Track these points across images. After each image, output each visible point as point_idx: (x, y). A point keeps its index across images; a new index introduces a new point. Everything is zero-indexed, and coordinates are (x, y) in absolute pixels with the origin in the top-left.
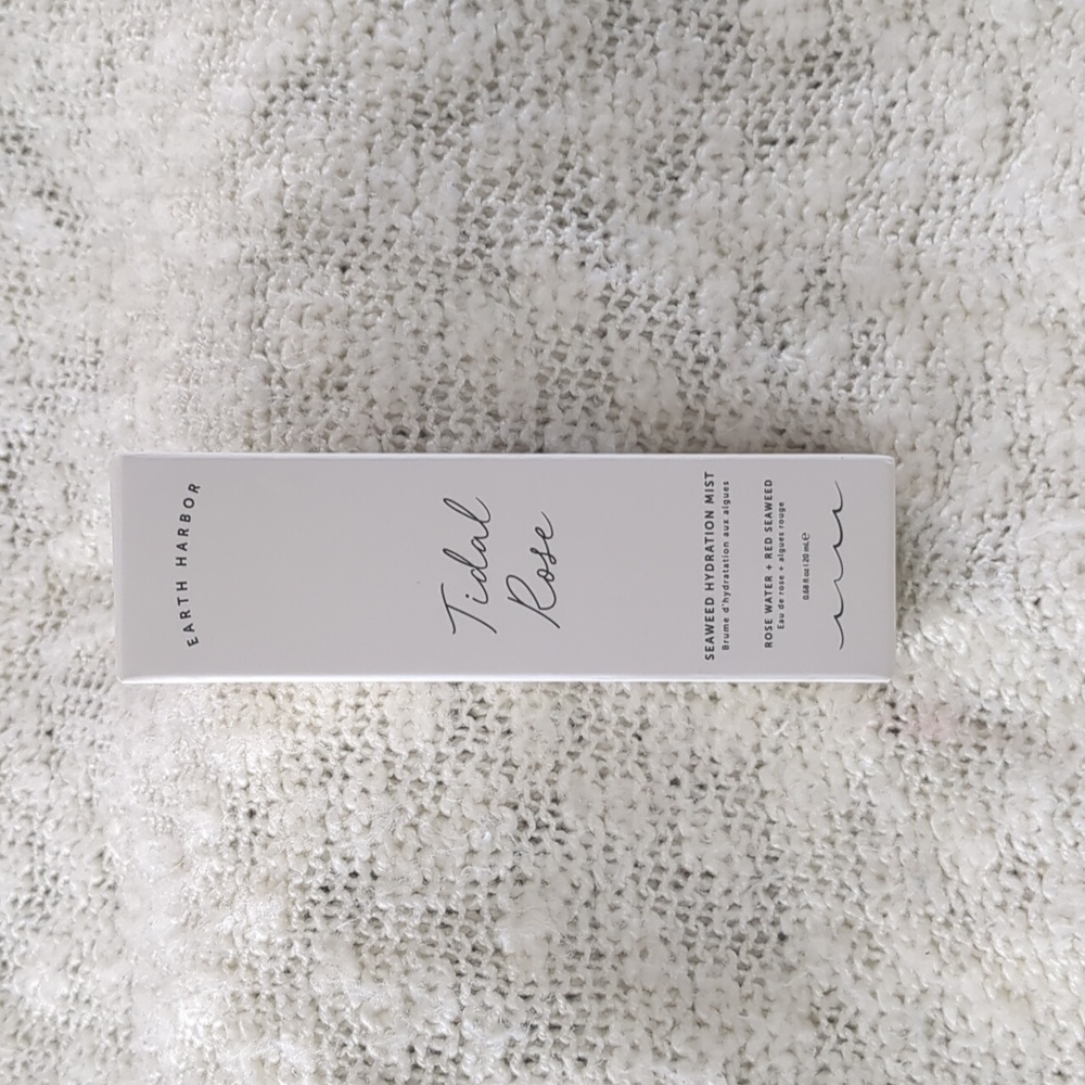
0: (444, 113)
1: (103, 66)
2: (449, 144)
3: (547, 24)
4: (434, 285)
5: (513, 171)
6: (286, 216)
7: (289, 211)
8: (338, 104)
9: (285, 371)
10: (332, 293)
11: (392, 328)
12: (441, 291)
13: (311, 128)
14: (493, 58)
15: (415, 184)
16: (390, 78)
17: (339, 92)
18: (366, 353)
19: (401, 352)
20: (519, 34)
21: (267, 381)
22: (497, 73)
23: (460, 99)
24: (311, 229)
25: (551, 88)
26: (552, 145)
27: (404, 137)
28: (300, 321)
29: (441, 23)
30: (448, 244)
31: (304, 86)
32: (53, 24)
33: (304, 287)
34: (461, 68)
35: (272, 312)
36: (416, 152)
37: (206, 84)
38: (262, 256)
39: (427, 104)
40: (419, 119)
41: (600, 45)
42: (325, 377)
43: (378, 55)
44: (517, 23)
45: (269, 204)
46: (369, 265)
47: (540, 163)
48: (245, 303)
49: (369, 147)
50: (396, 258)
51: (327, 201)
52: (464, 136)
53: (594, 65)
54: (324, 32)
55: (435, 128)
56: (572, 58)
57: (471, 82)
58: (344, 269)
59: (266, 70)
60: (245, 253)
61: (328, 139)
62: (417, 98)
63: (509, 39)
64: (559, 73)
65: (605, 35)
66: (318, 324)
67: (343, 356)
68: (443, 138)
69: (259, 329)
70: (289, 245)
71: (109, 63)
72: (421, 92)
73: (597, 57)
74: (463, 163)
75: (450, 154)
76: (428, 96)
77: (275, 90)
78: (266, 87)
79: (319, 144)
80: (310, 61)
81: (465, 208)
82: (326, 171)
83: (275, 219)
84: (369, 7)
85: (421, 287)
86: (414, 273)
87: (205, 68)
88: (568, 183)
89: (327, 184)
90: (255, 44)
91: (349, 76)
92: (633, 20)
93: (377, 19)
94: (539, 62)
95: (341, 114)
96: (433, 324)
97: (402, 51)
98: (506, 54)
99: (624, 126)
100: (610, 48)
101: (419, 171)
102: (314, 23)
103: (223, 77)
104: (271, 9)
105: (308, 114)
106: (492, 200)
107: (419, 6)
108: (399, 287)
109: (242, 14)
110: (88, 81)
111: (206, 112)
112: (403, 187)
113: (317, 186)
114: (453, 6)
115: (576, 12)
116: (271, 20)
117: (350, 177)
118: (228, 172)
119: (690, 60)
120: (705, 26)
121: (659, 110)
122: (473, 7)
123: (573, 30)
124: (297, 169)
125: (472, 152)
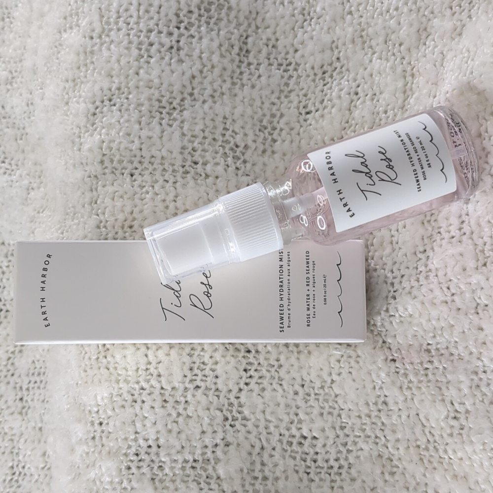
0: (172, 106)
1: (30, 105)
2: (175, 120)
3: (213, 67)
4: (172, 180)
5: (203, 131)
6: (104, 155)
7: (105, 153)
8: (125, 106)
9: (107, 221)
10: (127, 186)
11: (153, 199)
12: (175, 183)
13: (114, 117)
14: (191, 82)
15: (161, 137)
16: (147, 92)
17: (126, 101)
18: (141, 212)
19: (157, 209)
20: (201, 72)
21: (98, 227)
22: (193, 89)
23: (178, 100)
24: (116, 159)
25: (217, 94)
26: (220, 119)
27: (154, 118)
28: (113, 199)
29: (167, 68)
30: (179, 163)
31: (110, 100)
32: (8, 90)
33: (115, 184)
34: (177, 87)
35: (101, 197)
36: (161, 124)
37: (67, 103)
38: (94, 174)
39: (164, 103)
40: (161, 110)
41: (236, 75)
42: (124, 223)
43: (141, 83)
44: (200, 67)
45: (96, 151)
46: (143, 173)
47: (215, 127)
48: (88, 195)
49: (140, 123)
50: (155, 169)
51: (122, 146)
52: (182, 116)
53: (234, 84)
54: (118, 76)
55: (168, 113)
56: (224, 81)
57: (182, 93)
58: (132, 175)
59: (94, 95)
60: (87, 174)
61: (122, 121)
62: (160, 101)
63: (197, 74)
64: (220, 88)
65: (238, 71)
66: (121, 200)
67: (132, 213)
68: (172, 118)
69: (96, 205)
70: (106, 168)
71: (32, 104)
72: (160, 98)
73: (235, 80)
74: (182, 128)
75: (176, 124)
76: (164, 100)
77: (98, 103)
78: (94, 103)
79: (117, 123)
80: (113, 89)
81: (183, 148)
82: (121, 134)
83: (99, 158)
84: (136, 63)
85: (167, 181)
86: (163, 175)
87: (66, 96)
88: (227, 137)
89: (122, 140)
90: (89, 85)
91: (130, 93)
92: (249, 64)
93: (140, 68)
94: (211, 83)
95: (127, 110)
96: (171, 197)
97: (151, 81)
98: (196, 81)
99: (249, 111)
100: (240, 77)
101: (163, 132)
102: (114, 73)
103: (75, 99)
104: (94, 69)
105: (112, 112)
106: (196, 144)
107: (157, 62)
108: (157, 181)
109: (81, 72)
110: (25, 113)
111: (67, 115)
112: (156, 138)
113: (118, 141)
114: (172, 61)
115: (225, 61)
116: (95, 74)
117: (132, 136)
118: (77, 140)
119: (275, 80)
120: (281, 65)
121: (263, 103)
122: (181, 61)
123: (225, 69)
124: (108, 134)
125: (185, 123)
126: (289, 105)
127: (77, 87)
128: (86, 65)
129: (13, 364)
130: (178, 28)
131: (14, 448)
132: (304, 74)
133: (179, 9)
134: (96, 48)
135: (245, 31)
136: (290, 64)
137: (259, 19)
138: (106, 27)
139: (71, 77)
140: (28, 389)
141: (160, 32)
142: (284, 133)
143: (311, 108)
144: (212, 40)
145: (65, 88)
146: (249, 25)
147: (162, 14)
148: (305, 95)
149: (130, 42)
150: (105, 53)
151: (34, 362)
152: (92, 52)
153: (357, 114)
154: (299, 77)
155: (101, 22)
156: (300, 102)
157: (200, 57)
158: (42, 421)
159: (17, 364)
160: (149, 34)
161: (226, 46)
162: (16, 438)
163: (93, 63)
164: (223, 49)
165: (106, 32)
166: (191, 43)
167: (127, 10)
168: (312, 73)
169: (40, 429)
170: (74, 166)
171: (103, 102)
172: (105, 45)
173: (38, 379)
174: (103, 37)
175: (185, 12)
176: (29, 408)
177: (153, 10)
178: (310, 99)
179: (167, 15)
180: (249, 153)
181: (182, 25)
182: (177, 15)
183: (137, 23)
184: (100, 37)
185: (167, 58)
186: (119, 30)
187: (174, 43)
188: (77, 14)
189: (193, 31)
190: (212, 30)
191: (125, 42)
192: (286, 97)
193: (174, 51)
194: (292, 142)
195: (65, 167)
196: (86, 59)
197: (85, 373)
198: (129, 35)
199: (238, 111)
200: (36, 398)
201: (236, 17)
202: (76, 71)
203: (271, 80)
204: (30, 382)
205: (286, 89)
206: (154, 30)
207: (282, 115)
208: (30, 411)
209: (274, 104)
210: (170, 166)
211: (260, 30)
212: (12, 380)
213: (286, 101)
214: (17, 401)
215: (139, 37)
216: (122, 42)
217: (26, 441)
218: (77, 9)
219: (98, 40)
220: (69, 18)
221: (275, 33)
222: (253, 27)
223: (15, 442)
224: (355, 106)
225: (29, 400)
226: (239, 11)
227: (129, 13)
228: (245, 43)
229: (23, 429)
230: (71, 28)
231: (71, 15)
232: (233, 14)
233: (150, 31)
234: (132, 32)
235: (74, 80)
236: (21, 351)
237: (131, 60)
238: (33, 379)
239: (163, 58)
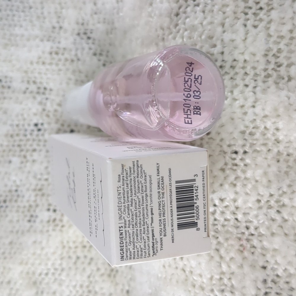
0: (258, 6)
2: (261, 20)
4: (252, 84)
5: (291, 32)
8: (209, 7)
12: (255, 87)
15: (245, 40)
19: (235, 116)
27: (239, 19)
30: (261, 66)
36: (245, 26)
39: (250, 3)
40: (247, 10)
49: (223, 25)
50: (236, 74)
52: (269, 16)
55: (254, 14)
61: (204, 23)
68: (258, 18)
74: (268, 28)
75: (262, 25)
77: (181, 2)
79: (200, 25)
81: (269, 50)
82: (203, 37)
85: (247, 86)
86: (243, 80)
89: (204, 43)
95: (211, 11)
96: (249, 103)
101: (247, 34)
106: (282, 46)
108: (236, 86)
112: (239, 41)
113: (200, 44)
117: (214, 39)
125: (272, 23)
210: (252, 70)
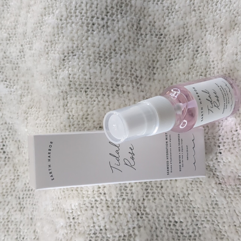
0: (105, 57)
1: (21, 52)
2: (107, 63)
3: (125, 36)
4: (107, 94)
5: (121, 69)
6: (71, 81)
7: (71, 80)
8: (81, 56)
9: (73, 116)
10: (84, 98)
11: (98, 104)
12: (108, 96)
13: (75, 62)
14: (114, 44)
15: (101, 73)
16: (92, 50)
17: (81, 53)
18: (92, 110)
19: (100, 109)
20: (119, 38)
21: (69, 118)
22: (115, 47)
23: (108, 53)
24: (77, 84)
25: (127, 50)
26: (129, 63)
27: (97, 62)
28: (76, 104)
29: (102, 37)
30: (110, 85)
31: (72, 53)
32: (8, 44)
33: (77, 96)
34: (108, 47)
35: (69, 103)
36: (100, 66)
37: (48, 53)
38: (65, 91)
39: (101, 55)
40: (100, 58)
41: (136, 40)
42: (83, 117)
43: (89, 45)
44: (118, 36)
45: (67, 79)
46: (91, 91)
47: (126, 67)
48: (62, 102)
49: (89, 65)
50: (98, 89)
51: (81, 77)
52: (110, 61)
53: (135, 45)
54: (77, 41)
55: (103, 60)
56: (130, 43)
57: (110, 50)
58: (86, 92)
59: (64, 50)
60: (61, 91)
61: (80, 64)
62: (99, 54)
63: (117, 40)
64: (128, 47)
65: (136, 38)
66: (81, 104)
67: (87, 111)
68: (105, 62)
69: (66, 107)
70: (72, 88)
71: (23, 51)
72: (99, 52)
73: (135, 43)
74: (111, 67)
75: (107, 66)
76: (101, 53)
77: (66, 54)
78: (63, 54)
79: (77, 65)
80: (74, 47)
81: (112, 78)
82: (80, 71)
83: (68, 82)
84: (86, 34)
85: (104, 95)
86: (102, 92)
87: (47, 50)
88: (133, 72)
89: (80, 73)
90: (61, 45)
91: (83, 49)
92: (141, 35)
93: (88, 36)
94: (124, 44)
95: (82, 58)
96: (107, 103)
97: (94, 43)
98: (117, 43)
99: (143, 59)
100: (137, 41)
101: (101, 70)
102: (74, 39)
103: (52, 52)
104: (64, 36)
105: (74, 59)
106: (118, 76)
107: (97, 33)
108: (99, 95)
109: (56, 37)
110: (18, 56)
111: (48, 60)
112: (98, 73)
113: (78, 74)
114: (105, 33)
115: (131, 33)
116: (64, 39)
117: (85, 72)
118: (55, 73)
119: (154, 43)
120: (157, 35)
121: (149, 55)
122: (109, 33)
123: (130, 37)
124: (73, 71)
125: (112, 65)
126: (161, 56)
127: (53, 46)
128: (58, 34)
129: (14, 185)
130: (107, 16)
131: (17, 228)
132: (169, 40)
133: (107, 6)
134: (64, 25)
135: (139, 17)
136: (162, 35)
137: (145, 11)
138: (69, 14)
139: (49, 40)
140: (23, 198)
141: (98, 18)
142: (159, 70)
143: (172, 57)
144: (123, 22)
145: (46, 45)
146: (141, 14)
147: (99, 8)
148: (170, 51)
149: (83, 23)
150: (70, 28)
151: (25, 184)
152: (62, 28)
153: (197, 61)
154: (166, 41)
155: (67, 12)
156: (167, 54)
157: (118, 31)
158: (32, 215)
159: (16, 185)
160: (92, 19)
161: (130, 25)
162: (18, 224)
163: (62, 33)
164: (129, 27)
165: (69, 17)
166: (114, 24)
167: (80, 6)
168: (173, 40)
169: (31, 219)
170: (53, 86)
171: (68, 53)
172: (69, 24)
173: (29, 193)
174: (68, 20)
175: (110, 7)
176: (24, 208)
177: (94, 6)
178: (172, 53)
179: (101, 9)
180: (143, 80)
181: (109, 14)
182: (106, 9)
183: (86, 13)
184: (66, 20)
185: (102, 31)
186: (76, 16)
187: (105, 23)
188: (52, 7)
189: (114, 17)
190: (123, 17)
191: (80, 23)
192: (160, 51)
193: (105, 27)
194: (163, 74)
195: (47, 87)
196: (58, 31)
197: (63, 193)
198: (82, 19)
199: (137, 59)
200: (28, 202)
201: (135, 10)
202: (53, 37)
203: (153, 43)
204: (24, 194)
205: (160, 47)
206: (95, 17)
207: (158, 61)
208: (25, 210)
209: (153, 55)
210: (106, 87)
211: (146, 17)
212: (14, 194)
213: (160, 54)
214: (18, 205)
215: (87, 20)
216: (78, 23)
217: (24, 225)
218: (53, 4)
219: (65, 21)
220: (47, 9)
221: (154, 19)
222: (143, 15)
223: (18, 226)
224: (196, 57)
225: (24, 204)
226: (136, 7)
227: (81, 8)
228: (139, 24)
229: (22, 219)
230: (49, 14)
231: (49, 7)
232: (133, 9)
233: (93, 17)
234: (84, 18)
235: (51, 42)
236: (18, 179)
237: (84, 32)
238: (25, 193)
239: (100, 31)
